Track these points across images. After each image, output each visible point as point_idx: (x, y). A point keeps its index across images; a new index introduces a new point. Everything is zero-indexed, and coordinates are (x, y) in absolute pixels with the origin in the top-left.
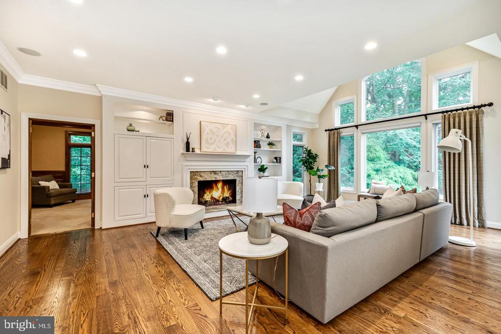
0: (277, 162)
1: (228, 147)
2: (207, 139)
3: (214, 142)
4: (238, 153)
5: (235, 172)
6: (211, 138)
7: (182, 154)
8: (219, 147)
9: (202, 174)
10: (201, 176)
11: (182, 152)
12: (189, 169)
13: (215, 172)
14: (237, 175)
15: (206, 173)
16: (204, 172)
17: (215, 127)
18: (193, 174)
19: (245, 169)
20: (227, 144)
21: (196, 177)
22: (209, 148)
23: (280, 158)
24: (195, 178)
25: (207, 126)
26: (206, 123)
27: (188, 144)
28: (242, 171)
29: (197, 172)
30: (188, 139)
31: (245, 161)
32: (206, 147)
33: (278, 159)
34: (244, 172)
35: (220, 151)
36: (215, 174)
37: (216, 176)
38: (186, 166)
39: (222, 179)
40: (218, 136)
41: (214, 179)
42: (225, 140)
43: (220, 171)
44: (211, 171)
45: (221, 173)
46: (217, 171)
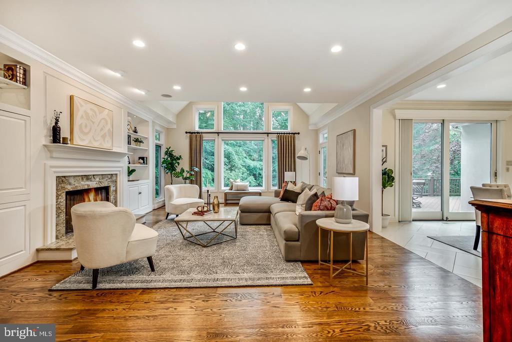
0: (144, 162)
1: (104, 140)
2: (80, 126)
3: (90, 131)
4: (115, 150)
5: (109, 176)
6: (86, 126)
7: (45, 146)
8: (94, 139)
9: (71, 180)
10: (70, 184)
11: (44, 143)
12: (55, 172)
13: (87, 177)
14: (111, 180)
15: (76, 178)
16: (74, 176)
17: (91, 109)
18: (61, 180)
19: (119, 171)
20: (104, 137)
21: (63, 185)
22: (84, 140)
23: (147, 158)
24: (62, 187)
25: (82, 106)
26: (80, 100)
28: (116, 174)
29: (64, 177)
30: (56, 123)
31: (119, 161)
32: (79, 137)
33: (145, 159)
34: (118, 175)
35: (96, 145)
36: (87, 179)
37: (88, 183)
38: (52, 167)
39: (96, 186)
40: (93, 123)
41: (86, 187)
42: (102, 129)
43: (94, 175)
44: (82, 176)
45: (94, 178)
46: (90, 175)
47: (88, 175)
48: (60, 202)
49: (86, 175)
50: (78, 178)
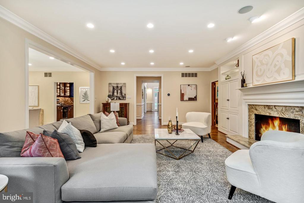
1: (279, 75)
2: (257, 72)
3: (264, 73)
5: (297, 109)
6: (261, 70)
8: (268, 77)
9: (257, 108)
10: (256, 110)
12: (246, 102)
13: (269, 107)
14: (300, 113)
15: (260, 107)
16: (259, 105)
18: (251, 107)
20: (279, 71)
21: (252, 110)
22: (259, 81)
25: (257, 58)
27: (243, 81)
29: (253, 105)
30: (243, 78)
32: (256, 80)
35: (270, 81)
36: (269, 108)
37: (269, 111)
38: (244, 99)
40: (267, 64)
41: (268, 114)
42: (275, 65)
43: (275, 106)
44: (264, 105)
45: (275, 108)
46: (272, 106)
47: (270, 105)
48: (251, 119)
49: (268, 106)
50: (261, 107)
